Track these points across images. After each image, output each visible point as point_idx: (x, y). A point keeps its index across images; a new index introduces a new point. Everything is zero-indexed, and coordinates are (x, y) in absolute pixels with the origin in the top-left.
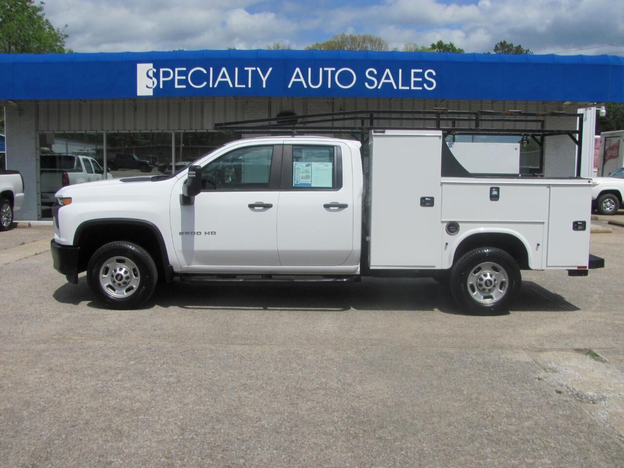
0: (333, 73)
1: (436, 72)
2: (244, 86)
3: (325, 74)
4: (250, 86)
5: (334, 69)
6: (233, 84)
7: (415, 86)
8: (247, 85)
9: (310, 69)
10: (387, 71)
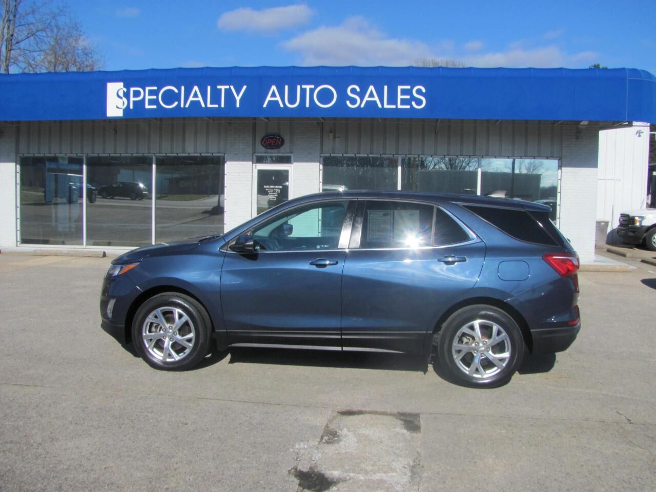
0: (312, 91)
1: (425, 88)
2: (217, 106)
3: (303, 91)
4: (223, 106)
5: (313, 86)
6: (206, 103)
7: (402, 104)
8: (220, 104)
9: (286, 87)
10: (371, 88)
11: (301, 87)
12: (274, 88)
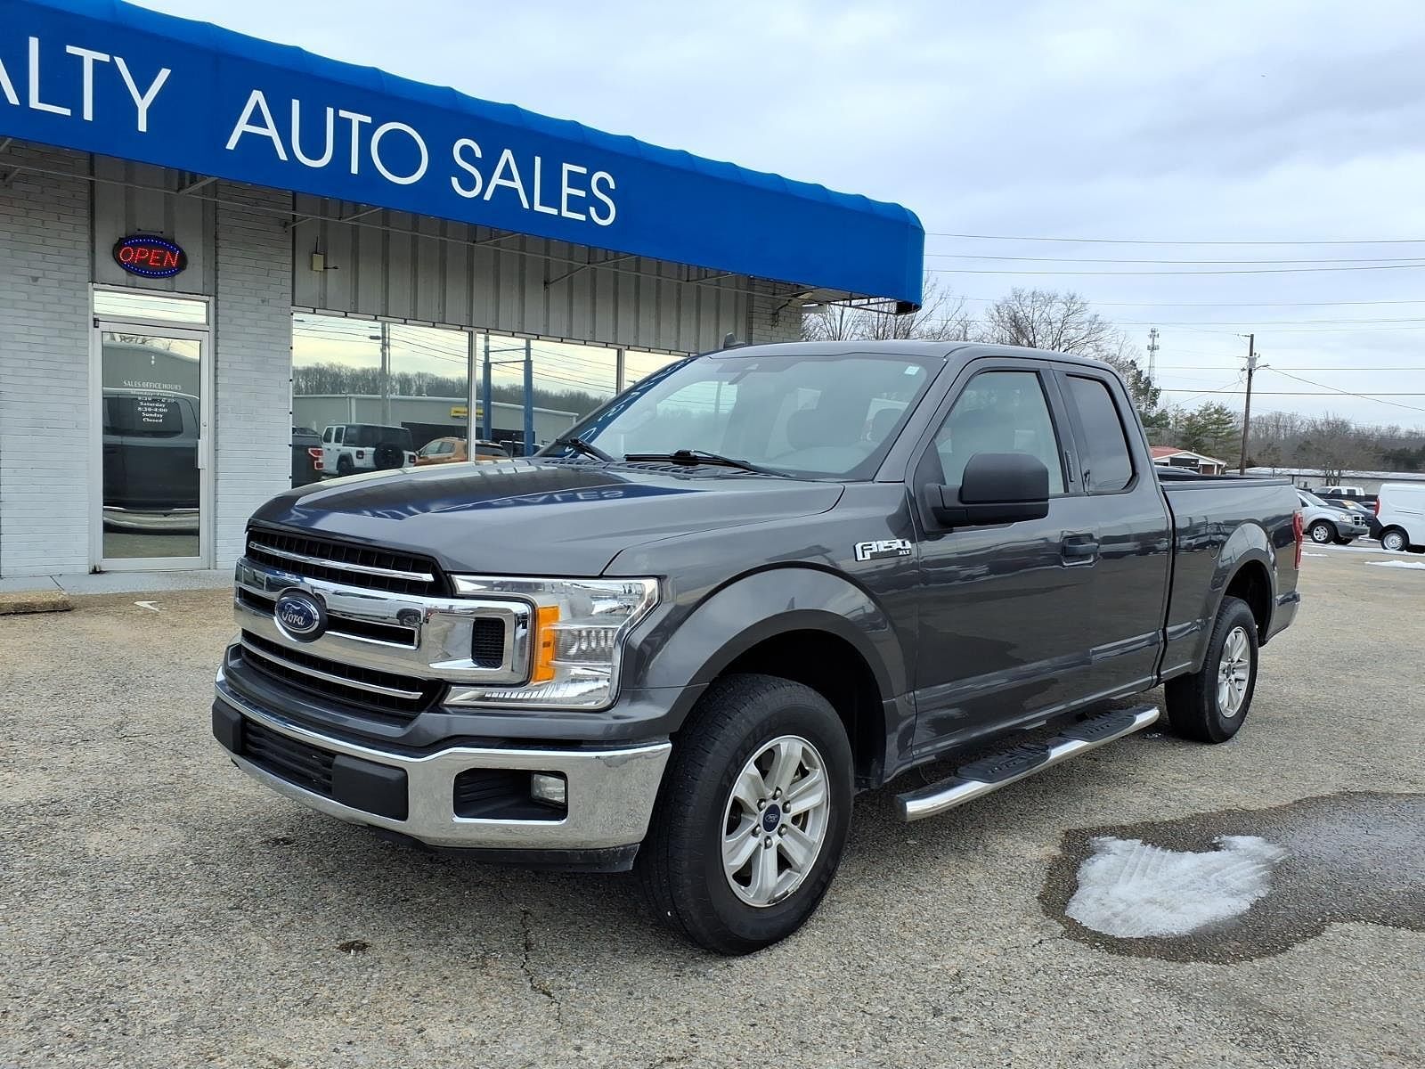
0: (366, 131)
1: (615, 181)
2: (67, 112)
3: (343, 127)
4: (88, 115)
5: (368, 119)
6: (22, 91)
7: (570, 208)
8: (77, 108)
9: (296, 104)
10: (507, 154)
11: (336, 114)
12: (257, 97)
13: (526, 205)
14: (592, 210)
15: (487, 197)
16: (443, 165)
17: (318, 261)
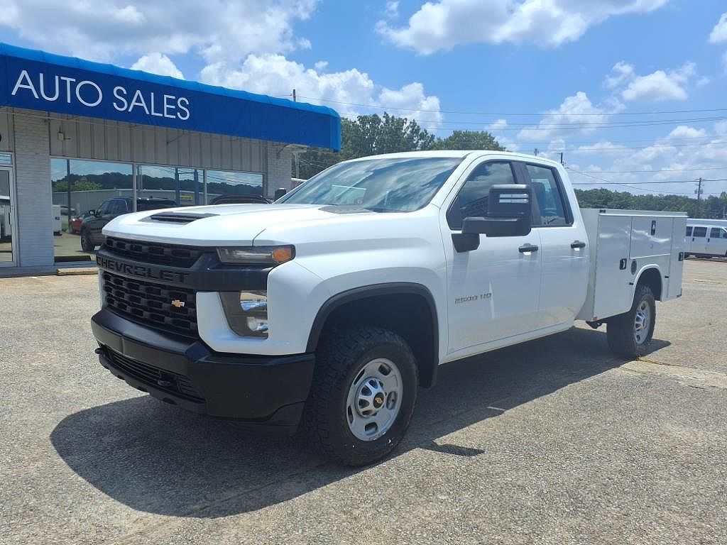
0: (73, 85)
1: (189, 101)
3: (63, 84)
5: (74, 80)
7: (168, 113)
9: (41, 75)
10: (138, 92)
11: (59, 78)
12: (24, 73)
13: (148, 113)
14: (178, 114)
15: (130, 110)
16: (109, 98)
17: (61, 136)
